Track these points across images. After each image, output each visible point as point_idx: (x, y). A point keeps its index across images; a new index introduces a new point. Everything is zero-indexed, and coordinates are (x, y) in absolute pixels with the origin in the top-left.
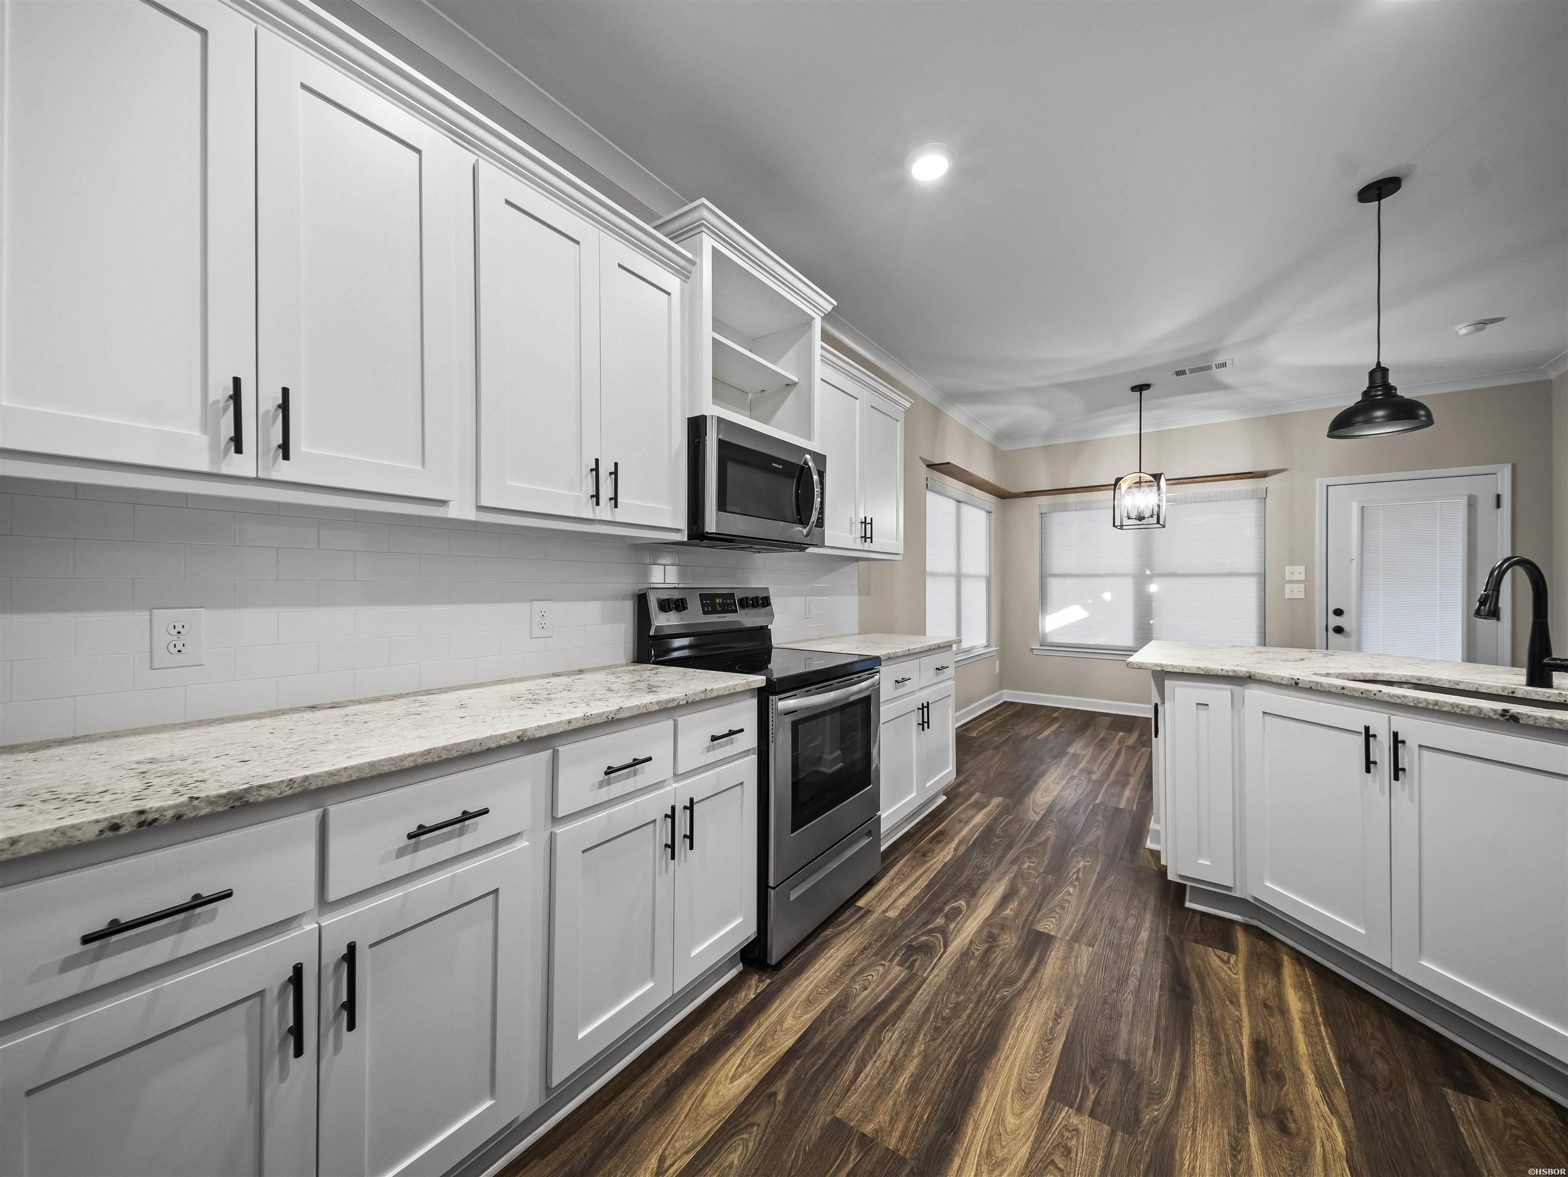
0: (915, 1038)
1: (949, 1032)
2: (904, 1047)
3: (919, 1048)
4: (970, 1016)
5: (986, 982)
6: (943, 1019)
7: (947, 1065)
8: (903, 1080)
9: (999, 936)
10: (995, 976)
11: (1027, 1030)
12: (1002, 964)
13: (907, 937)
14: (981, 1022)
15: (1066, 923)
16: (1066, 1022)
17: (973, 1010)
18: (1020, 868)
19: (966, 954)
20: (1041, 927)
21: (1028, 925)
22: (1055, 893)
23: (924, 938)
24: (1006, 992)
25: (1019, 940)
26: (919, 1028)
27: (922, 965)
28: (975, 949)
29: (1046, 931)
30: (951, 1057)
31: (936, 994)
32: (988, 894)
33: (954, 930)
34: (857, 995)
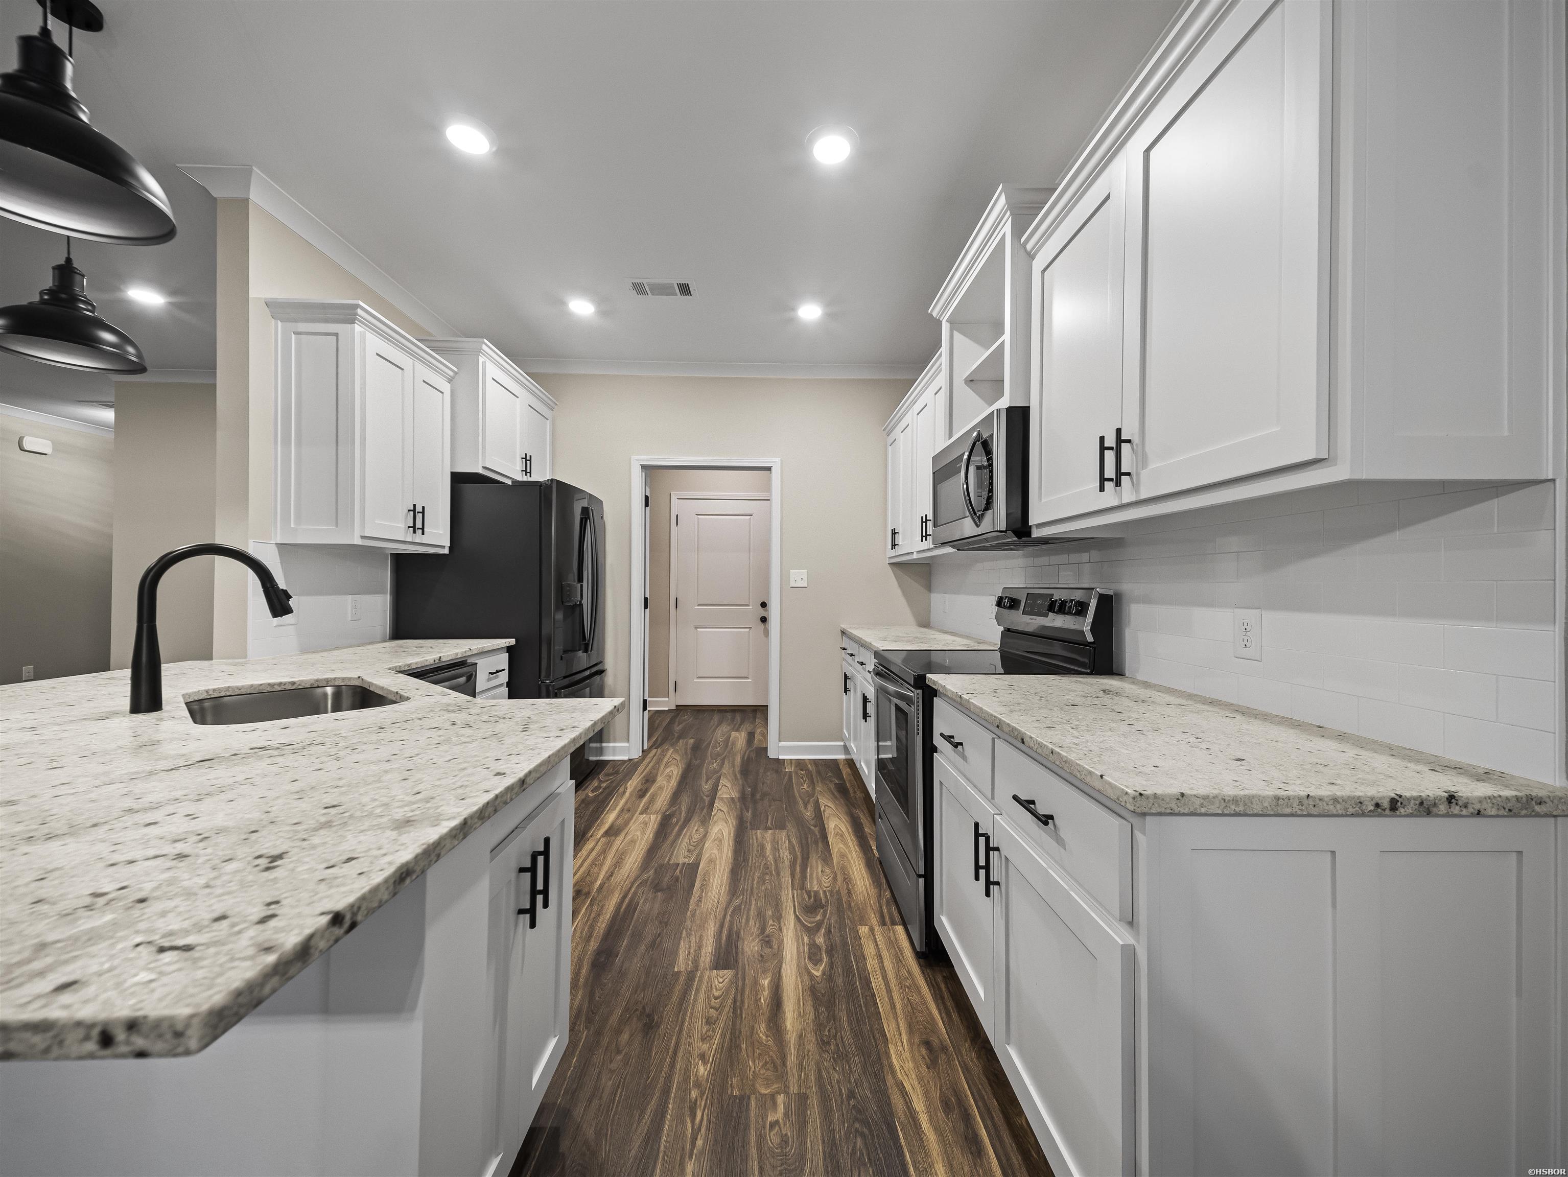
0: (775, 861)
1: (760, 869)
2: (777, 856)
3: (771, 858)
4: (753, 880)
5: (753, 903)
6: (767, 874)
7: (752, 857)
8: (769, 847)
9: (762, 947)
10: (749, 910)
11: (717, 886)
12: (748, 920)
13: (831, 913)
14: (745, 879)
15: (702, 995)
16: (694, 900)
17: (753, 884)
18: (786, 1090)
19: (778, 918)
20: (728, 974)
21: (740, 973)
22: (722, 1048)
23: (818, 918)
24: (737, 902)
25: (743, 949)
26: (776, 866)
27: (802, 897)
28: (774, 925)
29: (721, 973)
30: (752, 860)
31: (780, 884)
32: (799, 1000)
33: (802, 935)
34: (823, 866)
